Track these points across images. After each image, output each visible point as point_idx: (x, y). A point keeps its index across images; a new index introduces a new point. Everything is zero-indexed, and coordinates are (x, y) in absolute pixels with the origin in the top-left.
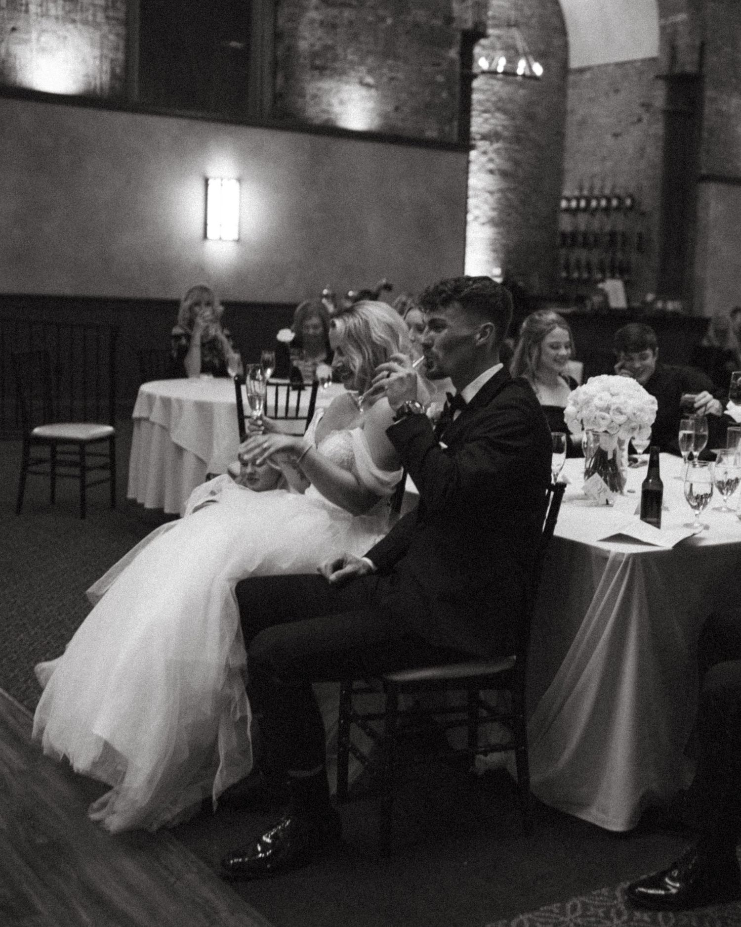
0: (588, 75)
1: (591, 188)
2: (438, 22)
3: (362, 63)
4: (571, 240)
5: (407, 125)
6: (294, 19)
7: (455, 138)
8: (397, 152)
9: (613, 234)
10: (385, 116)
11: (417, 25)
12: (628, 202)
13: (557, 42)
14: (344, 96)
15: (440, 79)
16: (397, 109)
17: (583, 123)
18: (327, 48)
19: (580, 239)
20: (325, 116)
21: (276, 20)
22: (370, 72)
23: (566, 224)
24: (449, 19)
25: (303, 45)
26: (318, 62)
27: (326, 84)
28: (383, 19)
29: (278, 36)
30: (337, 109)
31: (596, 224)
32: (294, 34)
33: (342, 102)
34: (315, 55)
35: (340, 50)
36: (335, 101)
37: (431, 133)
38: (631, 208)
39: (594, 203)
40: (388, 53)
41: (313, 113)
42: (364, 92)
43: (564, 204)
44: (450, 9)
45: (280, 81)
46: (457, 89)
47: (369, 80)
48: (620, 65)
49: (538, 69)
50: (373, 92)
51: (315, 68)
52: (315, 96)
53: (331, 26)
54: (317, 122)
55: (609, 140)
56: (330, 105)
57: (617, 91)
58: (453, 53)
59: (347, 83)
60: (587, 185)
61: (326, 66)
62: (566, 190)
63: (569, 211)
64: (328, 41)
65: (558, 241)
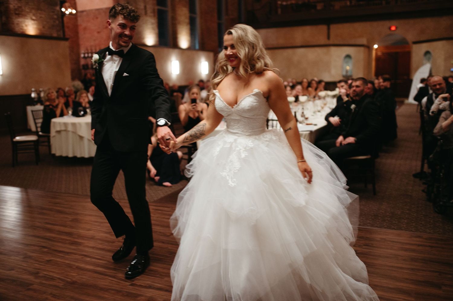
0: (85, 13)
1: (91, 50)
3: (31, 12)
4: (86, 67)
5: (47, 32)
7: (62, 36)
8: (46, 42)
10: (39, 29)
13: (73, 2)
14: (27, 23)
15: (55, 17)
16: (44, 27)
17: (85, 29)
18: (20, 7)
19: (90, 67)
20: (21, 31)
22: (34, 15)
23: (83, 62)
25: (11, 6)
26: (17, 12)
27: (20, 20)
30: (25, 28)
32: (7, 3)
33: (26, 26)
34: (16, 10)
35: (23, 8)
36: (24, 25)
37: (55, 35)
40: (38, 9)
41: (17, 29)
42: (33, 22)
43: (82, 55)
45: (4, 19)
46: (61, 20)
47: (34, 18)
48: (98, 10)
49: (74, 12)
50: (36, 22)
51: (16, 14)
52: (18, 24)
54: (19, 32)
55: (96, 34)
56: (22, 27)
57: (97, 18)
58: (58, 8)
59: (27, 19)
60: (89, 48)
61: (20, 13)
62: (82, 51)
63: (84, 57)
64: (19, 5)
65: (81, 68)
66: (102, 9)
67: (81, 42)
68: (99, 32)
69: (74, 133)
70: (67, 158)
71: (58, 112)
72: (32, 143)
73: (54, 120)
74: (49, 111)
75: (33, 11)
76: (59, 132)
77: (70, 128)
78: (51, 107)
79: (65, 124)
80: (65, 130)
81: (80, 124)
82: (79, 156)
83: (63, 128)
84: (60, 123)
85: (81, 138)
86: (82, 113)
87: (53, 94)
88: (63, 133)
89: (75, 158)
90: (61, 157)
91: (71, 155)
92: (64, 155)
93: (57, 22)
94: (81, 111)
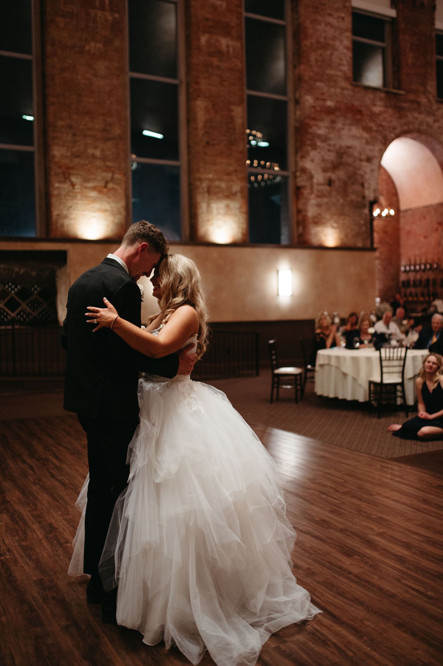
0: (410, 213)
1: (415, 261)
2: (360, 199)
3: (331, 219)
4: (407, 284)
5: (350, 242)
6: (305, 204)
7: (368, 245)
8: (348, 254)
9: (428, 280)
10: (342, 240)
11: (352, 201)
12: (435, 266)
13: (394, 199)
14: (325, 233)
15: (362, 222)
16: (346, 236)
17: (409, 233)
18: (319, 214)
19: (412, 283)
20: (319, 242)
21: (297, 205)
22: (335, 222)
23: (403, 277)
24: (364, 197)
25: (309, 214)
26: (316, 220)
27: (318, 229)
28: (338, 200)
29: (299, 212)
30: (323, 238)
31: (418, 277)
32: (306, 210)
33: (325, 236)
34: (314, 218)
35: (323, 215)
36: (321, 235)
37: (360, 244)
38: (437, 269)
39: (418, 267)
40: (341, 213)
41: (314, 241)
42: (333, 230)
43: (403, 269)
44: (363, 193)
45: (301, 229)
46: (369, 225)
47: (335, 225)
48: (426, 207)
49: (392, 212)
50: (337, 230)
51: (314, 223)
52: (315, 234)
53: (319, 205)
54: (316, 244)
55: (422, 239)
57: (424, 218)
58: (366, 211)
59: (326, 227)
60: (413, 259)
61: (318, 221)
62: (403, 262)
63: (405, 271)
64: (319, 211)
65: (401, 285)
66: (432, 206)
67: (403, 251)
68: (426, 237)
69: (338, 368)
70: (327, 398)
71: (329, 342)
72: (293, 377)
73: (321, 352)
74: (318, 340)
75: (335, 218)
76: (322, 366)
77: (333, 362)
78: (321, 335)
79: (329, 357)
80: (329, 365)
81: (344, 358)
82: (341, 397)
83: (326, 362)
84: (323, 355)
85: (345, 375)
86: (358, 345)
87: (325, 321)
88: (326, 368)
89: (336, 399)
90: (321, 397)
91: (332, 395)
92: (325, 394)
93: (364, 228)
94: (356, 342)
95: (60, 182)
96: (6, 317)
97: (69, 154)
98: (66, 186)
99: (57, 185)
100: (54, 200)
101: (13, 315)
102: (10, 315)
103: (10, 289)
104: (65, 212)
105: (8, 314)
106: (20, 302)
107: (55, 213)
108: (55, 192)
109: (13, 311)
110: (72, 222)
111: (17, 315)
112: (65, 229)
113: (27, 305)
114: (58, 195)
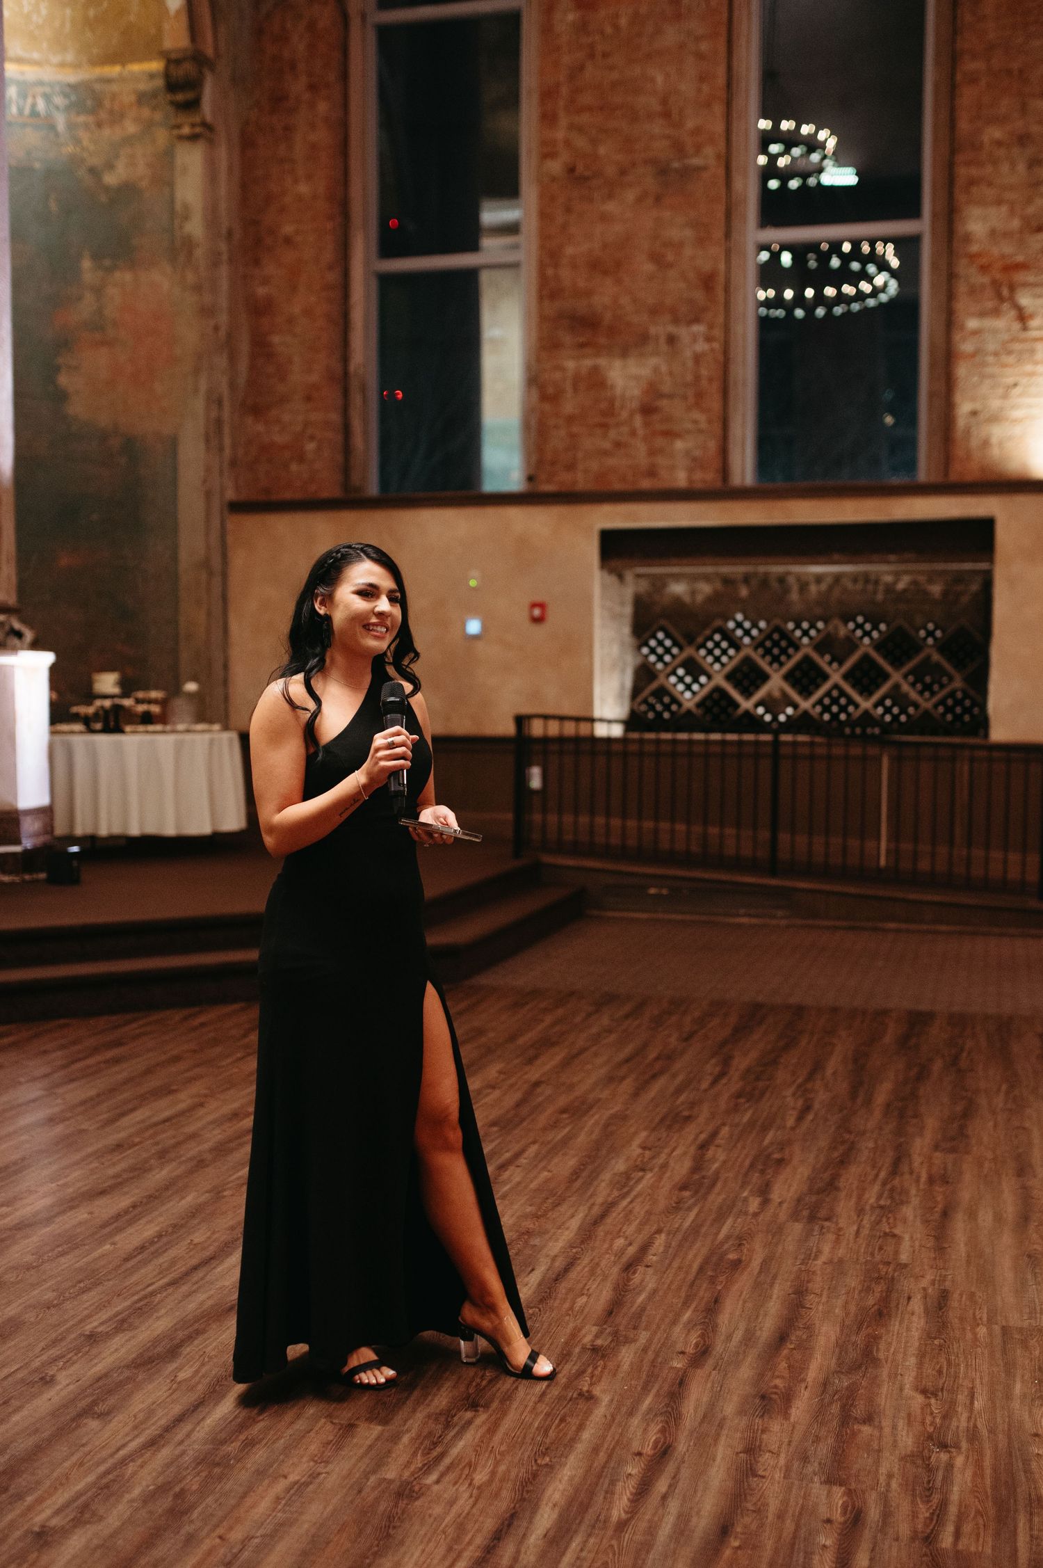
95: (982, 314)
96: (843, 709)
97: (1016, 223)
98: (1004, 323)
99: (972, 324)
100: (962, 370)
101: (866, 704)
102: (857, 706)
103: (859, 633)
104: (995, 404)
105: (851, 701)
106: (888, 668)
107: (964, 408)
108: (967, 347)
109: (866, 691)
110: (1017, 430)
111: (876, 706)
112: (995, 452)
113: (905, 676)
114: (973, 355)
